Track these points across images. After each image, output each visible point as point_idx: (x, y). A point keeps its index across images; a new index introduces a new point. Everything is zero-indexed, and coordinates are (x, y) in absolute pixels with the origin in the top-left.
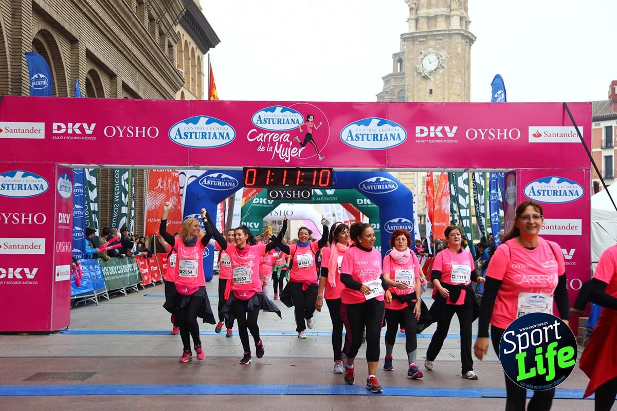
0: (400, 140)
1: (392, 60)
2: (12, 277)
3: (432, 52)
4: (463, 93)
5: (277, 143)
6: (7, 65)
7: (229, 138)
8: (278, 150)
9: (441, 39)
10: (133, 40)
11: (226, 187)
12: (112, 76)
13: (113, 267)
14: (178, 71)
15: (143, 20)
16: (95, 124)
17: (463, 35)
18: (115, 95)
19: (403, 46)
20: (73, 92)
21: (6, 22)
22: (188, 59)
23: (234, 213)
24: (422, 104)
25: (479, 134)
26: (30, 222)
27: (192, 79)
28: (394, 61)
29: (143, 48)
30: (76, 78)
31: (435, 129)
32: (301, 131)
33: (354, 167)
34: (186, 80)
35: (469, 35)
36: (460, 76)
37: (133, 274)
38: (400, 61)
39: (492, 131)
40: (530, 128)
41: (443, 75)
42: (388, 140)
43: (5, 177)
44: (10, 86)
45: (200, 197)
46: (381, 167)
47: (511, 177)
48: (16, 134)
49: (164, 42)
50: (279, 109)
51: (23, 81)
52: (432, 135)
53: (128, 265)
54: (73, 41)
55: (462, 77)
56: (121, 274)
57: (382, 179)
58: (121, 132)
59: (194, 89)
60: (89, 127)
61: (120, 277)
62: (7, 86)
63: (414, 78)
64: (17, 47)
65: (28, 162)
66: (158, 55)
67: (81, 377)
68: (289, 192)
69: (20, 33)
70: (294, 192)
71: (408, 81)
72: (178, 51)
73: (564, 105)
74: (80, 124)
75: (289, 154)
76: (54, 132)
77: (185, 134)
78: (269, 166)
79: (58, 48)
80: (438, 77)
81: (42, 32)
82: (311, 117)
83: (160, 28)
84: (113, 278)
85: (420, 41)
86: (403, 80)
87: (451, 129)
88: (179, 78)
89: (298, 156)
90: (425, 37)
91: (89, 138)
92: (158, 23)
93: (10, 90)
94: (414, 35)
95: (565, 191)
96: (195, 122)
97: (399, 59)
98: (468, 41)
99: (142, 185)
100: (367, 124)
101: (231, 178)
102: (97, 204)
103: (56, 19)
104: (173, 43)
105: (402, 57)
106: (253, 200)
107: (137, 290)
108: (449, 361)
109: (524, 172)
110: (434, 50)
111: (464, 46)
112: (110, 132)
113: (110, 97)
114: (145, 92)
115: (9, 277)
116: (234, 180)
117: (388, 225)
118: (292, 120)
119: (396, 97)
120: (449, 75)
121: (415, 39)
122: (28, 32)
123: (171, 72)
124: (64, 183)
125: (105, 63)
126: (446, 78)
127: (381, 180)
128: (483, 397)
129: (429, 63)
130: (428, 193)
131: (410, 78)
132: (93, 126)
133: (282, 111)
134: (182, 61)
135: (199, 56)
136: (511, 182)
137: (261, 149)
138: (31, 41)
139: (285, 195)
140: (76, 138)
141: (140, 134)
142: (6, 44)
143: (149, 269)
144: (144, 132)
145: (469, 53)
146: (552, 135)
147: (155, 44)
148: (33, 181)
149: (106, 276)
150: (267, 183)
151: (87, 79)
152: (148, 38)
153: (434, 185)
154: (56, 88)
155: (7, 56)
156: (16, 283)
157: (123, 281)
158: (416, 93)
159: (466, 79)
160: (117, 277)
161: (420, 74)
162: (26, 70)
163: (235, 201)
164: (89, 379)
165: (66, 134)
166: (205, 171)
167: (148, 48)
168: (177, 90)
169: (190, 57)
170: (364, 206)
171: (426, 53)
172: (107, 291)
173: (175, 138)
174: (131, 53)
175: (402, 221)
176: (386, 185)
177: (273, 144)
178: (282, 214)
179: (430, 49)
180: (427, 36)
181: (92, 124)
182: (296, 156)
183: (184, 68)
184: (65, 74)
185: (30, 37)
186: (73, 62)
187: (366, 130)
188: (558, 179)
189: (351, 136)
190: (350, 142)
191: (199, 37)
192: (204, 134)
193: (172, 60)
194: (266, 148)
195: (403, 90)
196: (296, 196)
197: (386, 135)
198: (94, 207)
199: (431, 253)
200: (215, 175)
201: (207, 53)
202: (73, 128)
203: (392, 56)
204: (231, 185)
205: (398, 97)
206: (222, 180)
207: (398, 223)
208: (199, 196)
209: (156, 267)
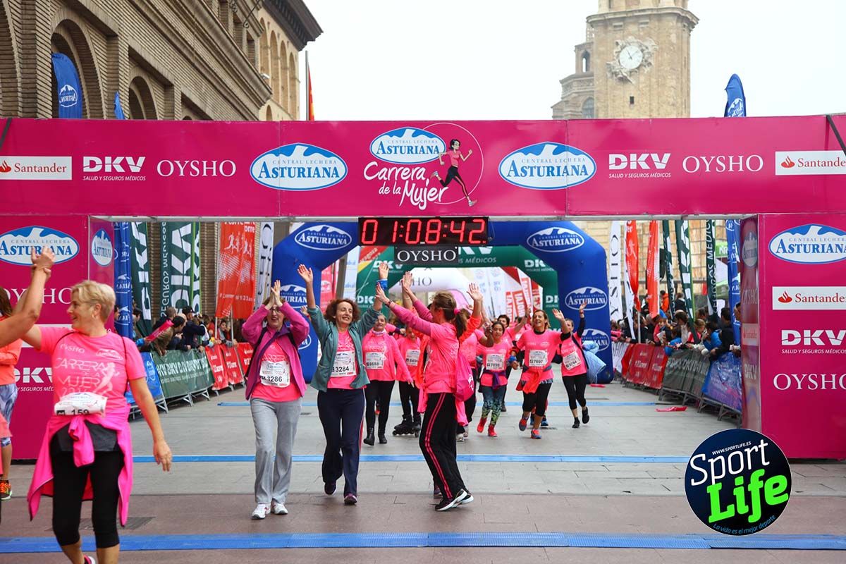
0: (586, 174)
1: (574, 54)
2: (28, 381)
3: (633, 42)
4: (679, 100)
5: (407, 182)
6: (16, 72)
7: (337, 176)
8: (409, 192)
9: (647, 23)
10: (196, 33)
11: (333, 246)
12: (167, 86)
13: (173, 364)
14: (262, 77)
15: (210, 3)
16: (144, 158)
17: (679, 16)
18: (171, 114)
19: (591, 33)
20: (111, 111)
21: (12, 11)
22: (276, 58)
23: (346, 283)
24: (618, 122)
25: (702, 164)
26: (53, 302)
27: (283, 88)
28: (577, 56)
29: (212, 44)
30: (115, 89)
31: (638, 158)
32: (442, 163)
33: (520, 214)
34: (273, 88)
35: (688, 16)
36: (674, 77)
37: (201, 374)
38: (586, 56)
39: (721, 160)
40: (777, 154)
41: (649, 75)
42: (568, 174)
43: (15, 236)
44: (20, 104)
45: (296, 260)
46: (559, 214)
47: (750, 225)
48: (30, 173)
49: (241, 35)
50: (409, 132)
51: (39, 97)
52: (633, 166)
53: (195, 361)
54: (110, 36)
55: (678, 78)
56: (184, 374)
57: (561, 231)
58: (182, 169)
59: (285, 102)
60: (136, 162)
61: (183, 379)
62: (16, 103)
63: (607, 81)
64: (30, 46)
65: (48, 214)
66: (232, 54)
67: (131, 525)
68: (425, 253)
69: (34, 27)
70: (433, 252)
71: (598, 85)
72: (261, 47)
73: (828, 119)
74: (123, 158)
75: (425, 198)
76: (87, 169)
77: (274, 169)
78: (396, 215)
79: (88, 46)
80: (642, 79)
81: (65, 24)
82: (457, 143)
83: (235, 14)
84: (173, 380)
85: (615, 26)
86: (591, 84)
87: (661, 158)
88: (263, 87)
89: (437, 200)
90: (623, 19)
91: (136, 178)
92: (232, 8)
93: (20, 109)
94: (607, 18)
95: (830, 245)
96: (289, 153)
97: (584, 53)
98: (686, 24)
99: (212, 244)
100: (538, 151)
101: (341, 232)
102: (147, 273)
103: (85, 5)
104: (254, 36)
105: (589, 51)
106: (373, 263)
107: (208, 397)
108: (662, 496)
109: (768, 218)
110: (636, 38)
111: (680, 31)
112: (165, 168)
113: (165, 116)
114: (214, 109)
115: (24, 381)
116: (344, 235)
117: (571, 298)
118: (428, 147)
119: (580, 109)
120: (659, 76)
121: (608, 23)
122: (44, 23)
123: (251, 78)
124: (101, 244)
125: (156, 68)
126: (654, 80)
127: (559, 233)
128: (712, 548)
129: (629, 59)
130: (629, 251)
131: (601, 81)
132: (141, 160)
133: (414, 135)
134: (268, 61)
135: (291, 54)
136: (751, 234)
137: (384, 190)
138: (50, 37)
139: (420, 256)
140: (116, 178)
141: (209, 172)
142: (14, 42)
143: (225, 366)
144: (214, 168)
145: (688, 43)
146: (810, 165)
147: (228, 38)
148: (56, 242)
149: (163, 377)
150: (394, 241)
151: (131, 91)
152: (218, 29)
153: (638, 237)
154: (87, 105)
155: (15, 60)
156: (35, 389)
157: (187, 384)
158: (609, 102)
159: (684, 81)
160: (178, 379)
161: (616, 74)
162: (43, 80)
163: (347, 266)
164: (142, 528)
165: (102, 172)
166: (303, 223)
167: (219, 44)
168: (261, 105)
169: (279, 55)
170: (535, 270)
171: (624, 44)
172: (164, 398)
173: (260, 177)
174: (193, 53)
175: (592, 292)
176: (567, 240)
177: (401, 183)
178: (416, 283)
179: (630, 37)
180: (625, 17)
181: (140, 158)
182: (434, 201)
183: (270, 72)
184: (98, 85)
185: (49, 32)
186: (111, 67)
187: (536, 161)
188: (821, 228)
189: (515, 170)
190: (513, 179)
191: (292, 26)
192: (301, 170)
193: (254, 61)
194: (391, 189)
195: (590, 98)
196: (436, 258)
197: (566, 167)
198: (143, 277)
199: (634, 337)
200: (318, 228)
201: (304, 50)
202: (113, 164)
203: (574, 48)
204: (341, 243)
205: (583, 109)
206: (327, 235)
207: (585, 294)
208: (294, 259)
209: (235, 363)
